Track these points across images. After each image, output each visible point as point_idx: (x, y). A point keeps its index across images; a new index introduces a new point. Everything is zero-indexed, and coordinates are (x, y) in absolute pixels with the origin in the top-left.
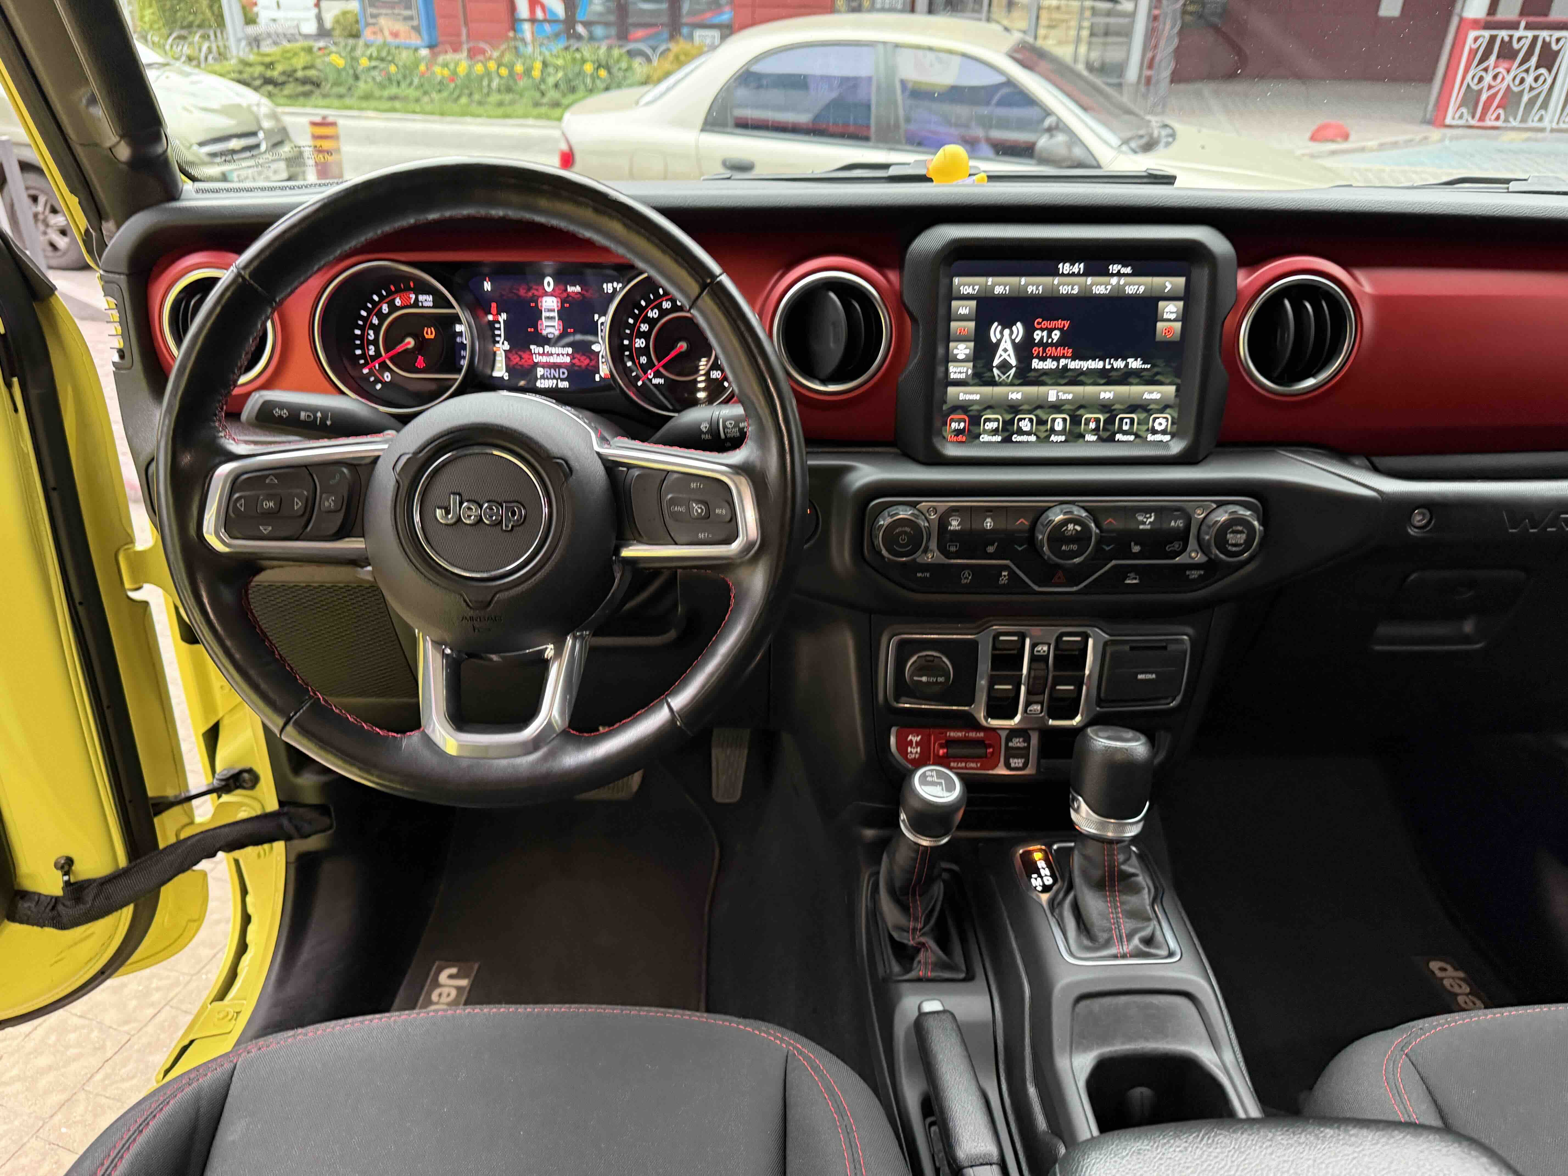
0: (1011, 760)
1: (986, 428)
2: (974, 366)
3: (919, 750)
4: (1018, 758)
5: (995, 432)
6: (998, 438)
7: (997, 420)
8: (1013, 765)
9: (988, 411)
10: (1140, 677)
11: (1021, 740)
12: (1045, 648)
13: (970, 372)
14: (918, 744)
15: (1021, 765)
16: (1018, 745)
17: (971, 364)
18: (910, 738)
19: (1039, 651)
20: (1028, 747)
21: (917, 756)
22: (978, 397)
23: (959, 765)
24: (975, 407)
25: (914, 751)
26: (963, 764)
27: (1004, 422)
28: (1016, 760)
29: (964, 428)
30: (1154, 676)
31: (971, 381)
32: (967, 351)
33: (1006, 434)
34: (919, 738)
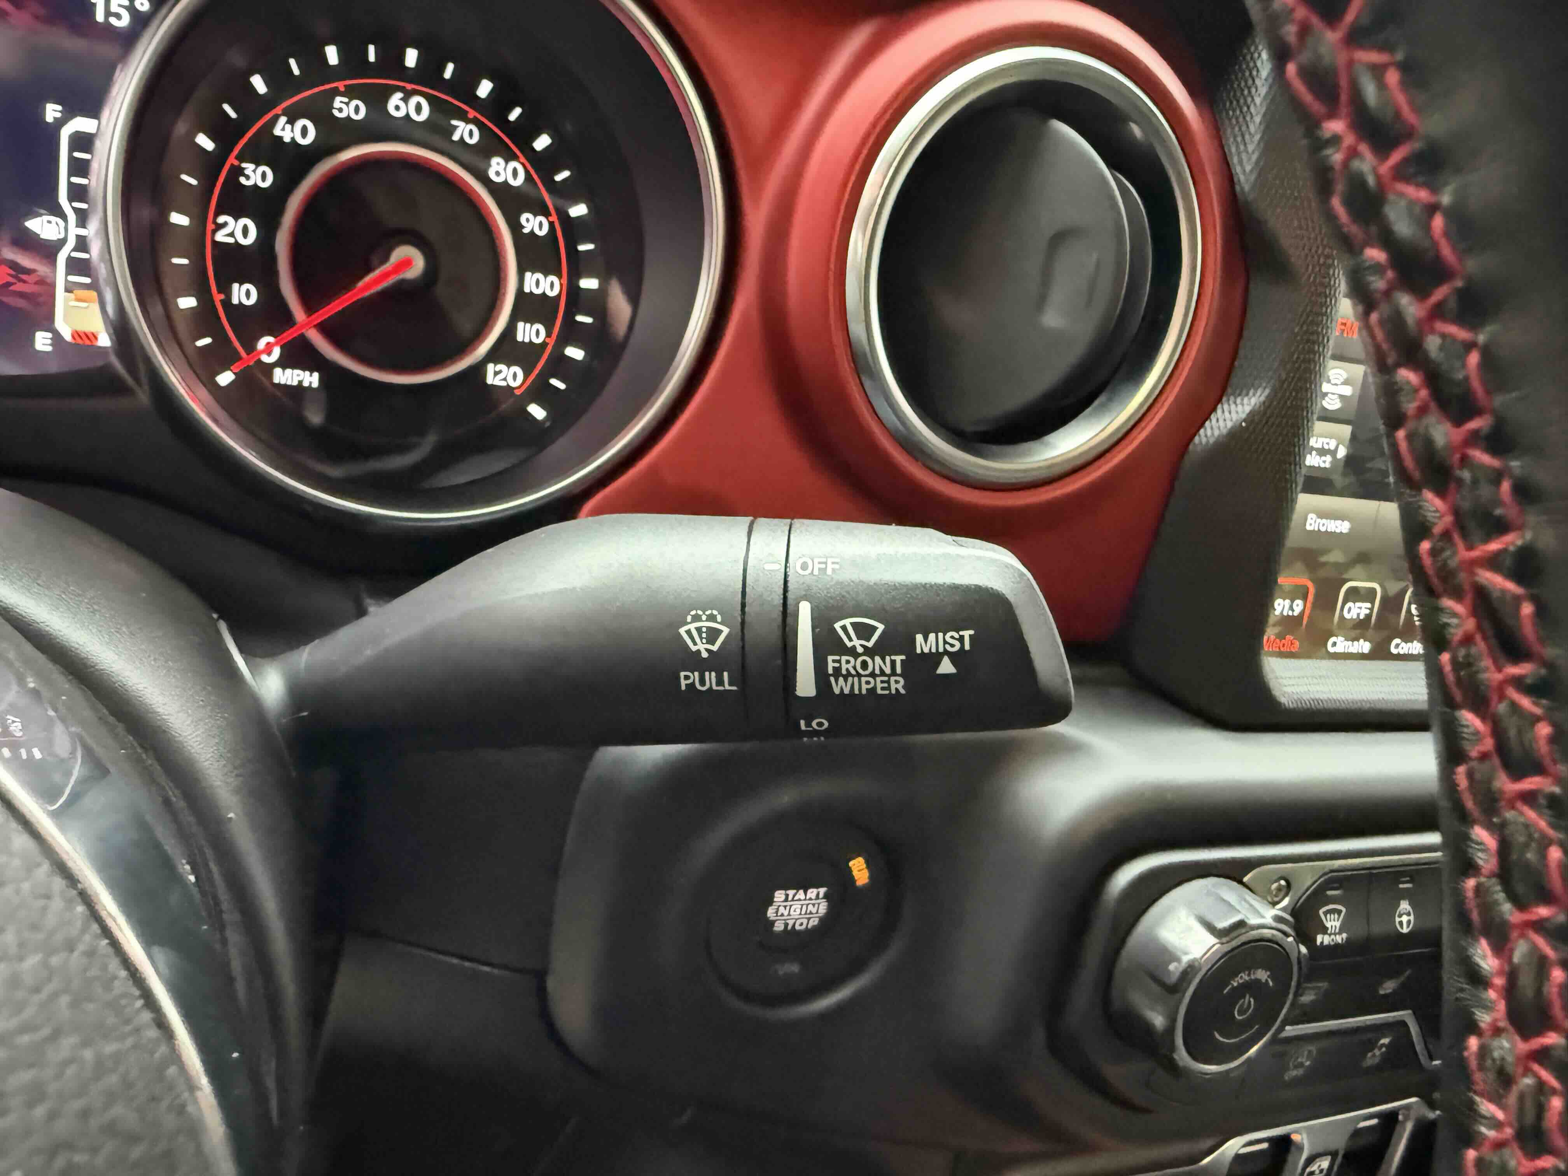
1: (1347, 616)
2: (1354, 437)
5: (1360, 628)
6: (1364, 646)
7: (1369, 595)
9: (1358, 570)
13: (1342, 453)
17: (1346, 430)
22: (1344, 527)
24: (1336, 556)
27: (1385, 600)
29: (1302, 613)
31: (1339, 480)
32: (1347, 391)
33: (1385, 633)
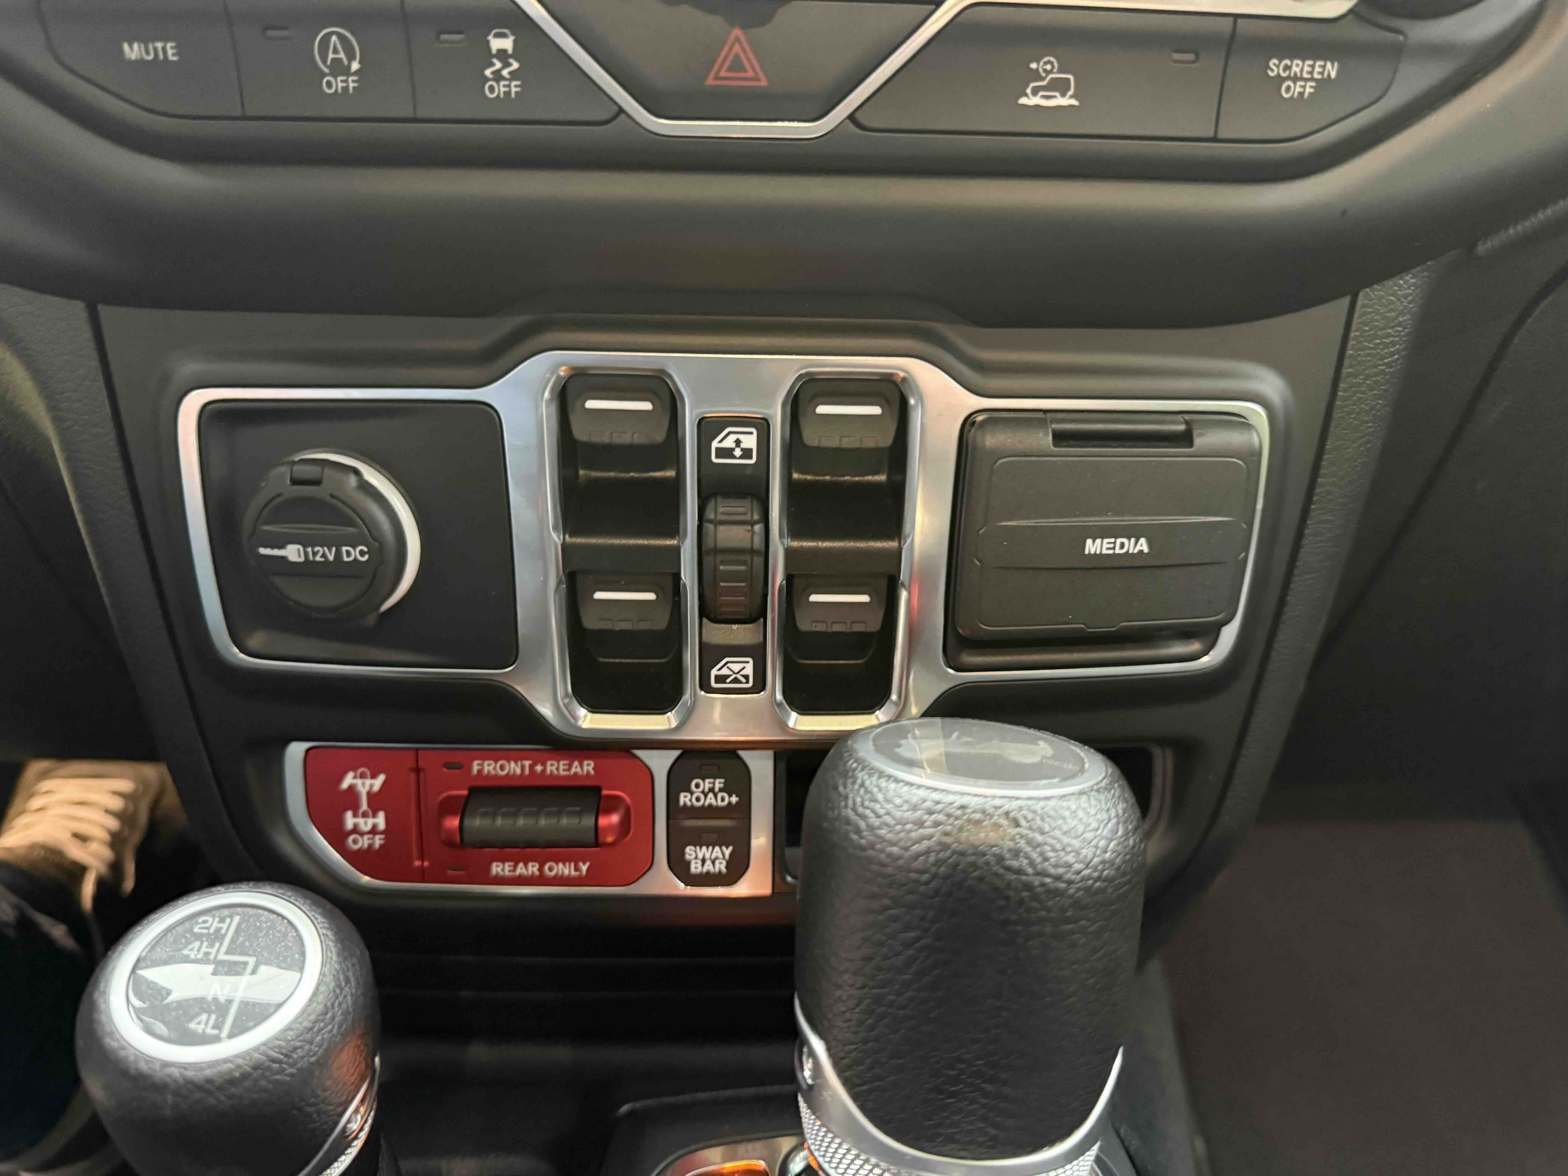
0: (690, 851)
3: (380, 820)
4: (712, 844)
8: (696, 868)
10: (1092, 547)
11: (719, 783)
12: (750, 441)
14: (376, 802)
15: (721, 866)
16: (710, 800)
18: (348, 780)
19: (726, 453)
20: (743, 811)
21: (378, 841)
23: (521, 870)
25: (366, 824)
26: (533, 868)
28: (704, 852)
30: (1143, 545)
34: (378, 782)
